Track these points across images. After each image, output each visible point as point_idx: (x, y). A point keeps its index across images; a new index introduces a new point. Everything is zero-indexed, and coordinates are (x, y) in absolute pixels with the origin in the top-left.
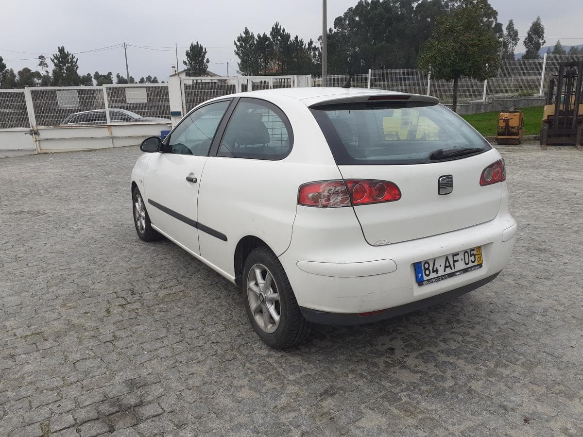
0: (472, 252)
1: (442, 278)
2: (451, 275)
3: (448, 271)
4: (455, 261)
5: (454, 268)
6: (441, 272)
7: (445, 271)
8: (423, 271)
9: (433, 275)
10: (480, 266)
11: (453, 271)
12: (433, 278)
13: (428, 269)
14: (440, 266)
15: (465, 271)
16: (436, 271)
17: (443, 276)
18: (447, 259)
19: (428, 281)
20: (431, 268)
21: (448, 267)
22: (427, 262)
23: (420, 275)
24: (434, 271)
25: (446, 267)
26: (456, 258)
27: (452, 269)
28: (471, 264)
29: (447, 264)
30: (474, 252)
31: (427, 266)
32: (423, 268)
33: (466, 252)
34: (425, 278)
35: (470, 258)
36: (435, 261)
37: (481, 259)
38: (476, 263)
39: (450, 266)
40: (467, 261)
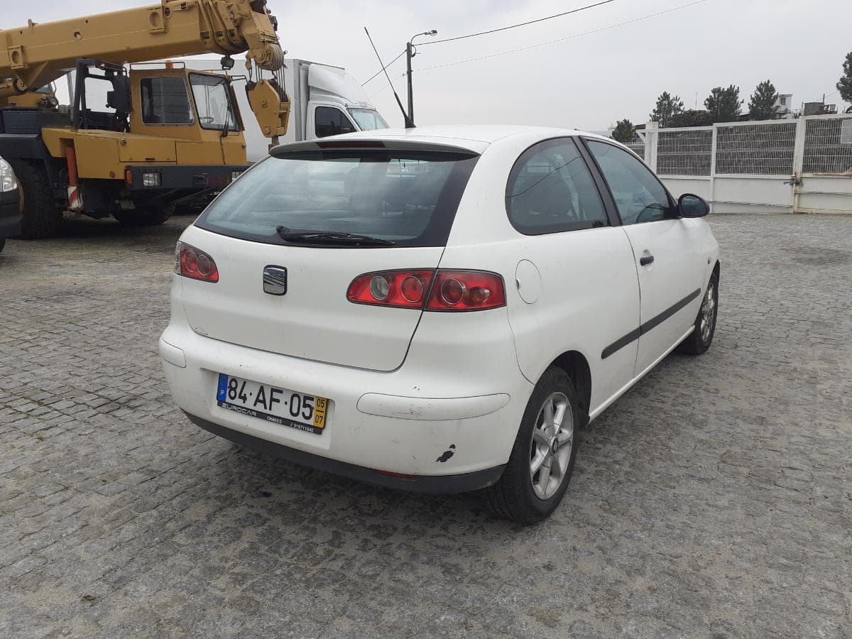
0: (308, 402)
1: (248, 412)
2: (261, 416)
3: (260, 407)
4: (272, 400)
5: (270, 409)
6: (250, 403)
7: (255, 405)
8: (228, 390)
9: (238, 402)
10: (318, 431)
11: (267, 411)
12: (237, 406)
13: (235, 389)
14: (251, 394)
15: (286, 422)
16: (244, 399)
17: (251, 410)
18: (262, 390)
19: (230, 405)
20: (238, 390)
21: (260, 401)
22: (234, 380)
23: (222, 392)
24: (240, 397)
25: (257, 400)
26: (276, 395)
27: (265, 408)
28: (300, 419)
29: (261, 398)
30: (313, 404)
31: (233, 385)
32: (228, 385)
33: (295, 395)
34: (228, 400)
35: (302, 410)
36: (245, 383)
37: (323, 420)
38: (311, 422)
39: (264, 402)
40: (295, 411)
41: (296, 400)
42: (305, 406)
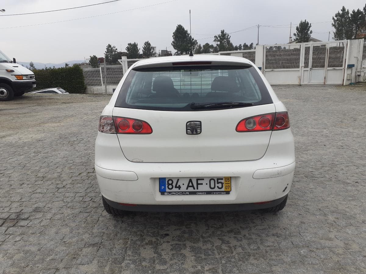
0: (219, 181)
1: (183, 193)
2: (191, 193)
3: (191, 189)
4: (198, 184)
5: (197, 189)
6: (184, 189)
7: (187, 189)
8: (167, 186)
9: (175, 190)
10: (228, 193)
11: (196, 190)
12: (175, 192)
13: (172, 184)
14: (183, 184)
15: (208, 193)
16: (179, 187)
17: (185, 192)
18: (191, 181)
19: (170, 193)
20: (174, 184)
21: (191, 186)
22: (170, 179)
23: (163, 187)
24: (176, 187)
25: (188, 186)
26: (199, 182)
27: (194, 189)
28: (216, 189)
29: (191, 185)
30: (223, 181)
31: (170, 182)
32: (167, 183)
33: (212, 179)
34: (167, 190)
35: (217, 185)
36: (178, 180)
37: (230, 187)
38: (223, 189)
39: (193, 186)
40: (212, 186)
41: (212, 182)
42: (218, 183)
